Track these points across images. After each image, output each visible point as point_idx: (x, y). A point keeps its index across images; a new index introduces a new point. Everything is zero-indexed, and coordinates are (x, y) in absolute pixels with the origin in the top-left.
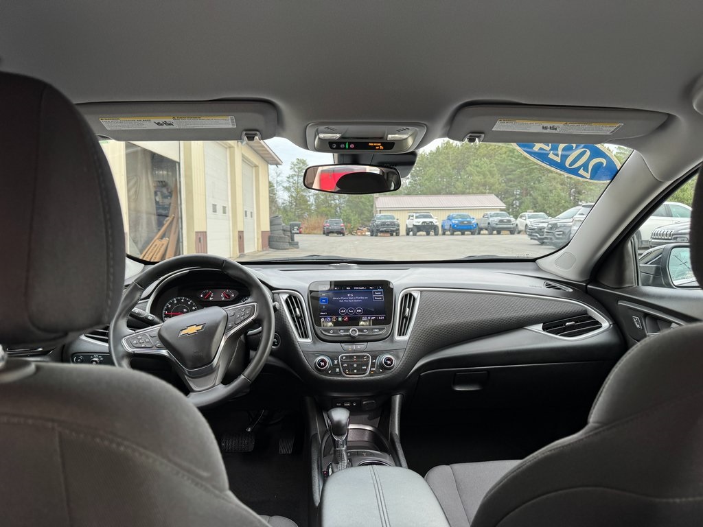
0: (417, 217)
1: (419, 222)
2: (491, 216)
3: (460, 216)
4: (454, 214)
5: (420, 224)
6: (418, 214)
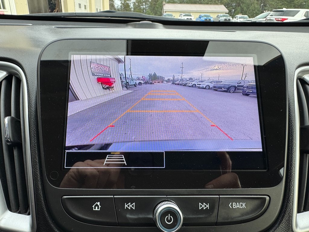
0: (184, 16)
2: (221, 17)
3: (206, 16)
4: (203, 14)
5: (185, 20)
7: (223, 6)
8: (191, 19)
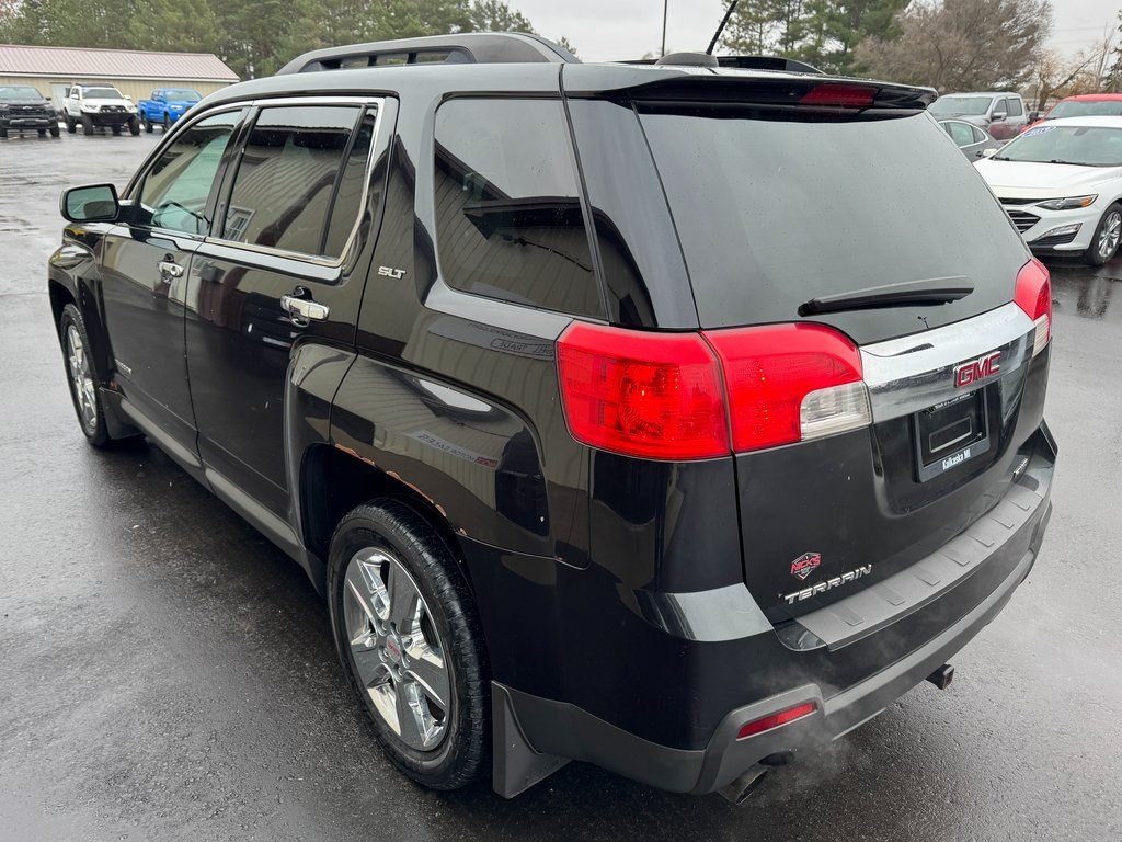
0: (86, 96)
1: (94, 107)
5: (96, 111)
6: (87, 89)
7: (212, 59)
8: (121, 107)
